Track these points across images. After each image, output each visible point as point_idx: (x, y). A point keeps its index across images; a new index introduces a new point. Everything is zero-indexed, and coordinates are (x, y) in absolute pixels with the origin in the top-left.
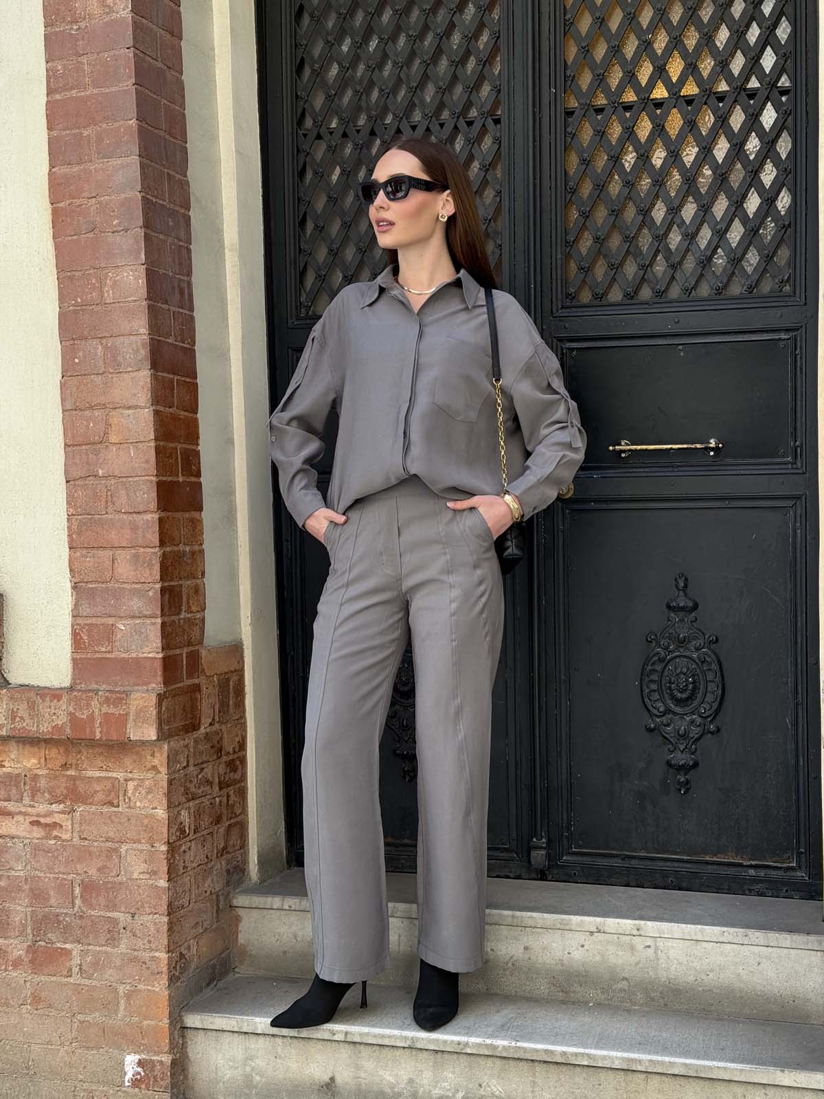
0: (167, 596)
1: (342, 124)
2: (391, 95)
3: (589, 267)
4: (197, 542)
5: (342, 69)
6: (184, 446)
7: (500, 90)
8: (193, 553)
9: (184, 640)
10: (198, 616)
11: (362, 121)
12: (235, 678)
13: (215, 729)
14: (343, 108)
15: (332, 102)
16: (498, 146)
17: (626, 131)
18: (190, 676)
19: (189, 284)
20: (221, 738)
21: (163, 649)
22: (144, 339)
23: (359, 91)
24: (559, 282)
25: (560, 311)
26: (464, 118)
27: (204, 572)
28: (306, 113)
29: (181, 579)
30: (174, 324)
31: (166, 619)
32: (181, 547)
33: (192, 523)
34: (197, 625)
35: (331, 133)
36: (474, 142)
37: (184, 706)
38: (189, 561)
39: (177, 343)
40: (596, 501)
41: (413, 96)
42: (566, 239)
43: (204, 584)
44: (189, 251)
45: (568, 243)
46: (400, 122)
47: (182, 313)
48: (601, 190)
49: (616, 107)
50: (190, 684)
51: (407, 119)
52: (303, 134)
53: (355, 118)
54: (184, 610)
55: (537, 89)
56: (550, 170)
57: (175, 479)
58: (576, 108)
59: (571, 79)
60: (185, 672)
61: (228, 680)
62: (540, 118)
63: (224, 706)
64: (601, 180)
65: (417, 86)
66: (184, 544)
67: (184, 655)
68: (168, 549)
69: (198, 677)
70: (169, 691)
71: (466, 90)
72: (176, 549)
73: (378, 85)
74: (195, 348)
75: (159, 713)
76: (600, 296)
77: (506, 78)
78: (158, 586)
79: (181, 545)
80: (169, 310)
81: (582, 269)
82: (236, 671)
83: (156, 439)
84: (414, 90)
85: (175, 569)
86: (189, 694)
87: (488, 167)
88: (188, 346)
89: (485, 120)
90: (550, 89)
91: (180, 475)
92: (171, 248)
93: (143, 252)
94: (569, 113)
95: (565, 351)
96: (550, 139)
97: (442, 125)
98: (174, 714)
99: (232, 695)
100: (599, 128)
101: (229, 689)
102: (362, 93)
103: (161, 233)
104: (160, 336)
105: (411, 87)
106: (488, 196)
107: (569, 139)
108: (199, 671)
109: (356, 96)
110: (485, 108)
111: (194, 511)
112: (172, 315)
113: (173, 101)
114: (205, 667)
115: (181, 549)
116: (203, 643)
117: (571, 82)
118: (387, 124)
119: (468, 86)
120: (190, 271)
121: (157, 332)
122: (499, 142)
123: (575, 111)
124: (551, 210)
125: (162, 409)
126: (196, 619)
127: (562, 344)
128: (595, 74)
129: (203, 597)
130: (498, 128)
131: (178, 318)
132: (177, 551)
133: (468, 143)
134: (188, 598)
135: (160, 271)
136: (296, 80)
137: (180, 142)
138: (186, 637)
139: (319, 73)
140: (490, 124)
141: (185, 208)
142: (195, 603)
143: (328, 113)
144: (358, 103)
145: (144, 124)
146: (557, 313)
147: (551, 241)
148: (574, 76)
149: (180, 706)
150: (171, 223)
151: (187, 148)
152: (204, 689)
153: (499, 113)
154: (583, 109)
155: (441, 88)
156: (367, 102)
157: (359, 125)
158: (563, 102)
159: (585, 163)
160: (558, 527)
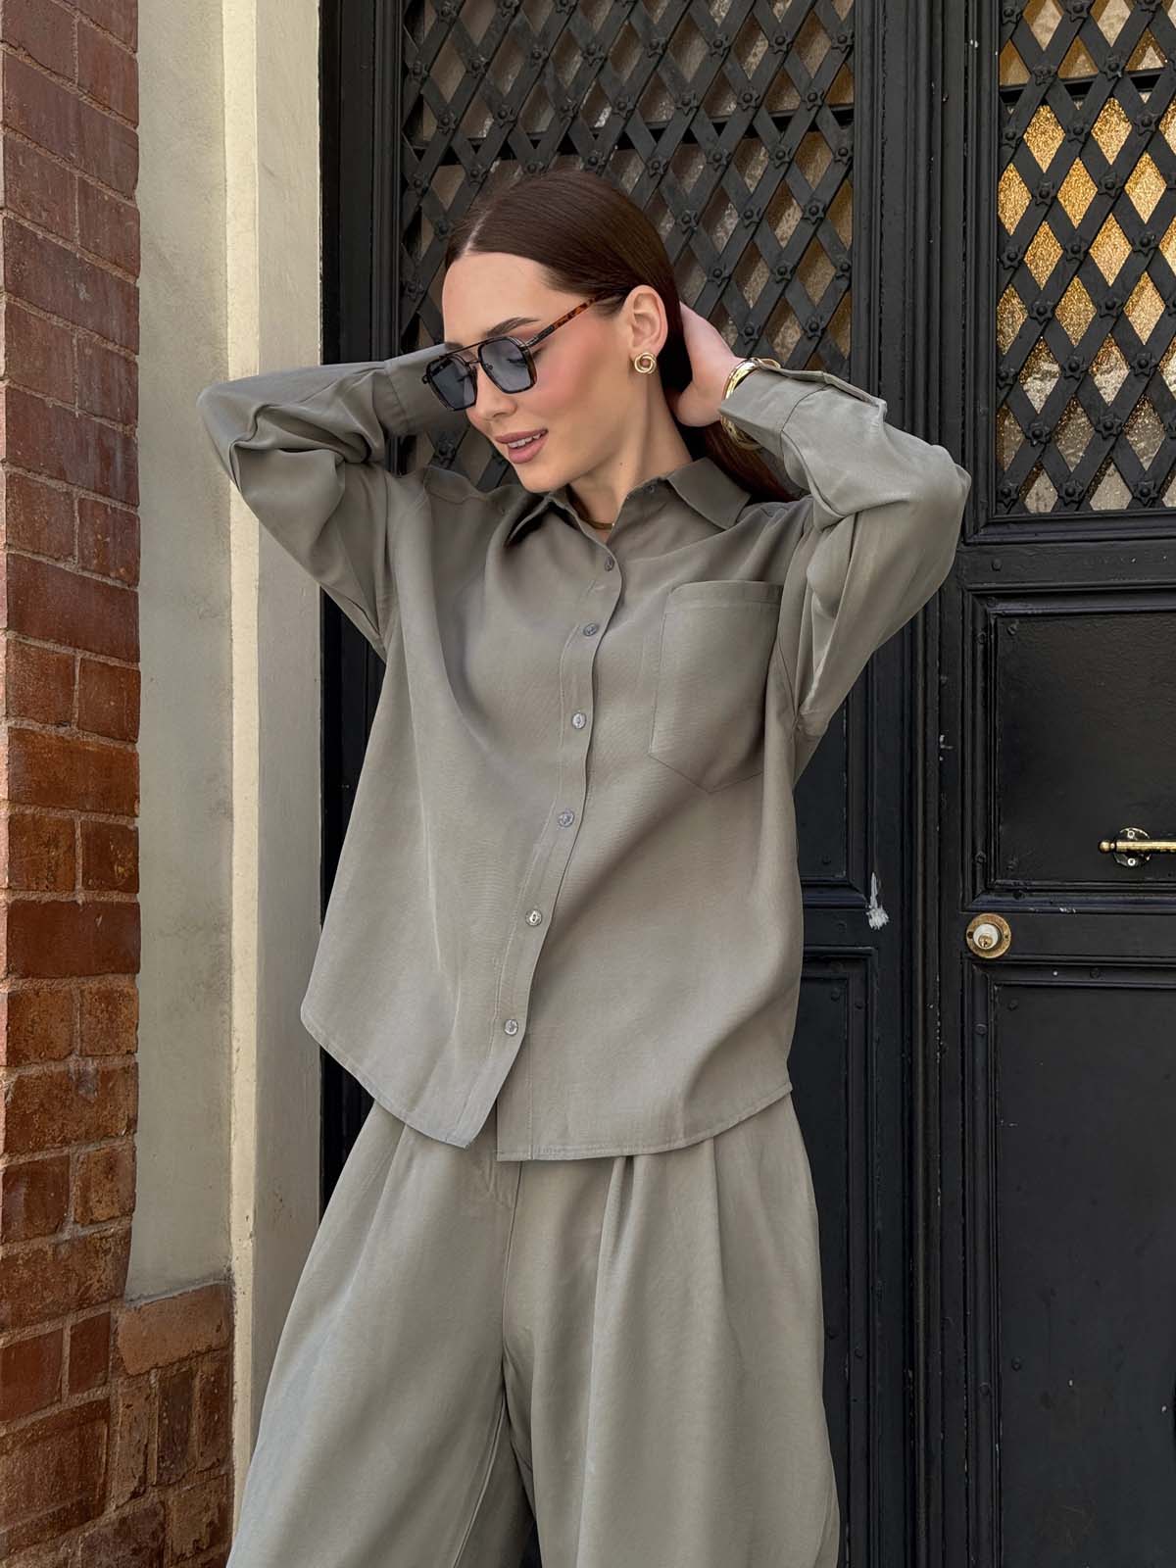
0: (23, 1190)
1: (501, 127)
2: (609, 64)
3: (1050, 432)
4: (119, 1048)
5: (505, 10)
6: (93, 817)
7: (852, 47)
8: (106, 1076)
9: (68, 1294)
10: (113, 1228)
11: (544, 122)
12: (205, 1368)
13: (147, 1506)
14: (505, 95)
15: (481, 79)
16: (846, 169)
17: (1143, 129)
18: (79, 1383)
19: (129, 443)
20: (163, 1526)
21: (3, 1327)
23: (537, 58)
24: (982, 466)
25: (982, 532)
26: (770, 113)
27: (136, 1121)
28: (426, 104)
29: (66, 1142)
30: (82, 527)
31: (17, 1249)
32: (72, 1063)
33: (108, 1003)
34: (106, 1252)
35: (476, 148)
36: (792, 160)
37: (60, 1463)
38: (92, 1097)
39: (86, 574)
40: (1065, 968)
41: (657, 66)
42: (997, 370)
43: (134, 1149)
44: (131, 367)
45: (1003, 379)
46: (627, 119)
47: (106, 506)
48: (1081, 263)
49: (1119, 79)
50: (77, 1404)
51: (643, 117)
52: (416, 151)
53: (533, 115)
54: (72, 1219)
55: (938, 41)
56: (965, 219)
57: (64, 898)
58: (1024, 85)
59: (1014, 19)
60: (66, 1377)
61: (190, 1375)
62: (943, 103)
63: (174, 1443)
64: (1081, 239)
65: (667, 43)
66: (81, 1055)
67: (67, 1333)
68: (33, 1071)
69: (104, 1384)
70: (14, 1435)
71: (777, 48)
72: (61, 1068)
73: (580, 42)
74: (139, 590)
76: (1076, 498)
77: (867, 23)
79: (73, 1057)
80: (68, 494)
81: (1036, 437)
82: (210, 1350)
83: (13, 800)
84: (660, 51)
85: (52, 1119)
86: (76, 1430)
87: (821, 214)
88: (118, 584)
89: (818, 111)
90: (967, 41)
91: (79, 887)
92: (81, 353)
93: (3, 350)
94: (1011, 96)
95: (993, 622)
96: (965, 150)
97: (720, 128)
98: (28, 1489)
99: (197, 1409)
100: (1078, 126)
101: (190, 1398)
102: (546, 60)
103: (54, 313)
104: (38, 553)
105: (655, 44)
106: (821, 279)
107: (1008, 151)
108: (108, 1367)
109: (532, 66)
110: (816, 90)
111: (113, 972)
112: (76, 507)
113: (105, 24)
114: (126, 1355)
115: (72, 1067)
116: (122, 1296)
117: (1014, 26)
118: (599, 128)
119: (780, 40)
120: (133, 413)
121: (31, 543)
122: (849, 160)
123: (1021, 92)
124: (964, 307)
125: (36, 727)
126: (106, 1238)
127: (986, 606)
128: (1070, 9)
129: (130, 1180)
130: (846, 131)
131: (93, 515)
132: (60, 1073)
133: (778, 163)
134: (86, 1189)
135: (47, 399)
136: (404, 36)
137: (118, 118)
138: (73, 1287)
139: (454, 21)
140: (828, 122)
141: (126, 270)
142: (105, 1199)
143: (472, 105)
144: (538, 83)
145: (21, 55)
146: (975, 536)
147: (964, 375)
148: (1022, 12)
149: (47, 1467)
150: (83, 295)
151: (137, 137)
152: (121, 1410)
153: (849, 99)
154: (1043, 86)
155: (718, 47)
156: (556, 79)
157: (538, 130)
158: (996, 71)
159: (1045, 202)
160: (973, 1024)
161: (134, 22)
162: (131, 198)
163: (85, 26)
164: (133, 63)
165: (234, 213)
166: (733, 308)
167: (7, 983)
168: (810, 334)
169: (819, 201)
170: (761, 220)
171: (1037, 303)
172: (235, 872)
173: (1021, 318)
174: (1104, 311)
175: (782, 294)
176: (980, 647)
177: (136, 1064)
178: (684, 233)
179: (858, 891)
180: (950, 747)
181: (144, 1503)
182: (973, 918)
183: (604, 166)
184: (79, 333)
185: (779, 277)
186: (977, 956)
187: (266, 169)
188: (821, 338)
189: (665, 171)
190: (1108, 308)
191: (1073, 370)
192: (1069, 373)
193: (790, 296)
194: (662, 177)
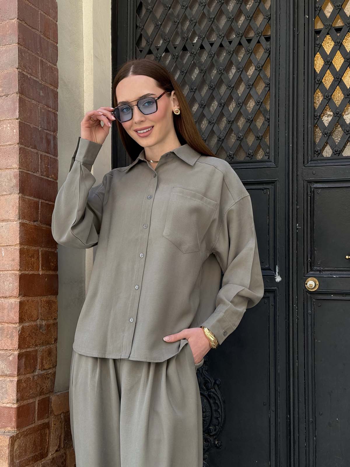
0: (24, 360)
1: (165, 43)
2: (197, 24)
3: (330, 133)
4: (52, 318)
5: (166, 8)
6: (44, 249)
7: (270, 18)
8: (48, 326)
9: (37, 391)
10: (50, 371)
11: (178, 41)
14: (166, 34)
15: (159, 30)
16: (268, 54)
18: (40, 417)
19: (55, 138)
20: (65, 460)
21: (18, 401)
22: (15, 172)
23: (176, 22)
24: (309, 143)
25: (310, 163)
26: (245, 38)
27: (57, 339)
28: (143, 36)
29: (36, 345)
30: (41, 162)
31: (22, 377)
32: (38, 322)
33: (49, 304)
34: (48, 378)
35: (158, 49)
36: (252, 52)
37: (35, 441)
38: (44, 332)
39: (42, 177)
40: (335, 294)
41: (211, 24)
42: (314, 114)
44: (56, 115)
45: (316, 117)
46: (203, 40)
47: (48, 157)
48: (339, 82)
50: (40, 424)
51: (208, 39)
52: (140, 50)
53: (174, 40)
54: (38, 368)
55: (296, 16)
56: (304, 69)
57: (36, 273)
58: (322, 29)
59: (319, 9)
60: (36, 416)
62: (298, 34)
63: (68, 435)
64: (339, 75)
65: (215, 17)
67: (37, 402)
68: (27, 324)
69: (48, 418)
70: (21, 433)
71: (247, 18)
72: (33, 323)
73: (189, 17)
74: (58, 181)
75: (12, 451)
76: (338, 152)
77: (275, 10)
78: (16, 353)
79: (38, 320)
80: (37, 153)
83: (21, 244)
84: (212, 20)
85: (32, 339)
86: (39, 432)
88: (52, 180)
89: (260, 38)
90: (305, 16)
91: (40, 269)
92: (41, 111)
93: (18, 110)
94: (318, 32)
95: (313, 190)
96: (304, 48)
97: (230, 42)
98: (25, 449)
100: (338, 41)
102: (179, 23)
103: (33, 100)
104: (28, 171)
105: (211, 18)
106: (261, 88)
107: (317, 49)
108: (48, 413)
109: (174, 24)
110: (259, 31)
111: (50, 295)
112: (39, 157)
113: (48, 13)
114: (54, 409)
115: (38, 323)
116: (53, 391)
117: (319, 11)
118: (194, 43)
119: (248, 16)
120: (56, 129)
121: (26, 167)
122: (269, 52)
123: (321, 31)
124: (304, 95)
125: (28, 222)
126: (48, 374)
127: (310, 185)
128: (336, 6)
129: (55, 357)
130: (268, 43)
131: (44, 159)
132: (35, 325)
133: (248, 53)
134: (42, 360)
135: (31, 125)
136: (136, 16)
137: (52, 42)
138: (38, 389)
139: (151, 12)
140: (263, 40)
141: (54, 86)
142: (48, 362)
143: (156, 36)
144: (176, 29)
145: (23, 23)
146: (307, 164)
147: (304, 116)
148: (321, 7)
149: (31, 442)
150: (41, 94)
151: (57, 47)
152: (53, 426)
153: (269, 34)
154: (328, 29)
155: (230, 18)
156: (181, 29)
157: (176, 44)
158: (314, 24)
159: (328, 64)
160: (307, 311)
161: (57, 13)
162: (56, 65)
163: (42, 14)
164: (56, 25)
165: (86, 69)
166: (234, 96)
167: (19, 298)
168: (258, 104)
169: (260, 64)
170: (243, 70)
171: (326, 94)
172: (86, 265)
173: (321, 99)
174: (346, 96)
175: (249, 92)
176: (309, 197)
177: (57, 322)
178: (220, 74)
179: (272, 271)
180: (300, 228)
181: (59, 453)
182: (307, 279)
183: (196, 54)
184: (41, 105)
185: (248, 87)
186: (308, 290)
187: (95, 56)
188: (261, 105)
189: (214, 55)
190: (347, 95)
191: (337, 114)
192: (336, 115)
193: (251, 93)
194: (213, 57)
